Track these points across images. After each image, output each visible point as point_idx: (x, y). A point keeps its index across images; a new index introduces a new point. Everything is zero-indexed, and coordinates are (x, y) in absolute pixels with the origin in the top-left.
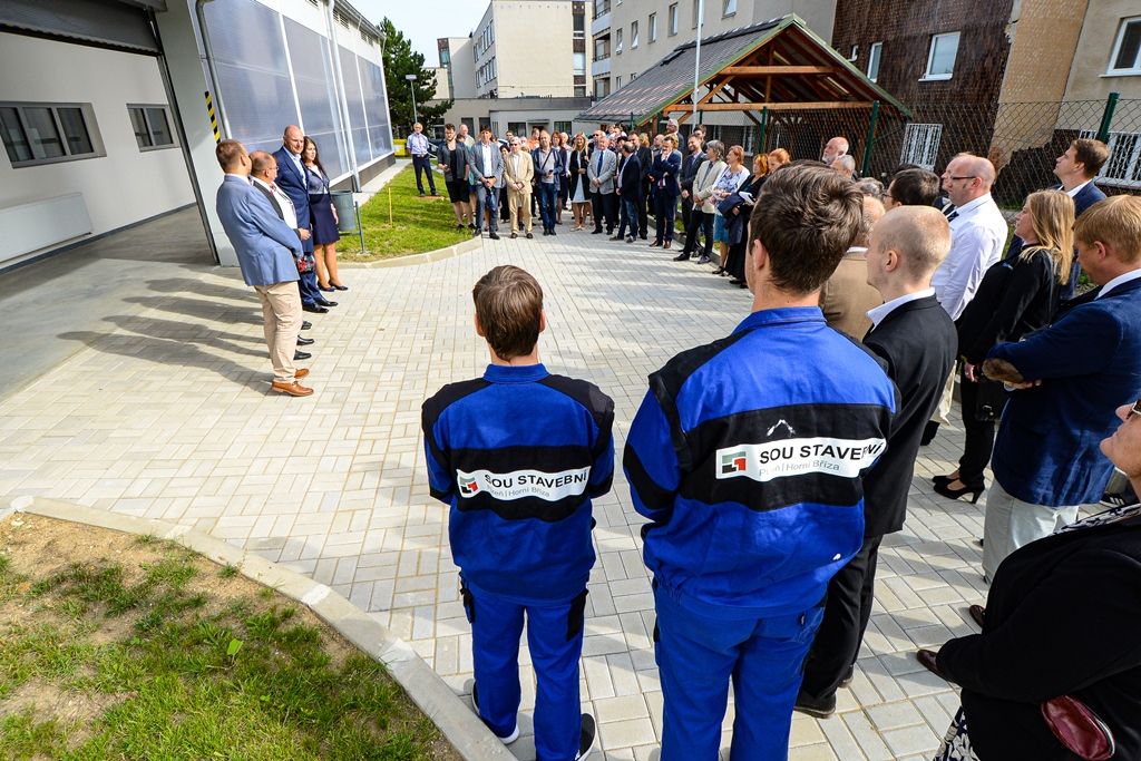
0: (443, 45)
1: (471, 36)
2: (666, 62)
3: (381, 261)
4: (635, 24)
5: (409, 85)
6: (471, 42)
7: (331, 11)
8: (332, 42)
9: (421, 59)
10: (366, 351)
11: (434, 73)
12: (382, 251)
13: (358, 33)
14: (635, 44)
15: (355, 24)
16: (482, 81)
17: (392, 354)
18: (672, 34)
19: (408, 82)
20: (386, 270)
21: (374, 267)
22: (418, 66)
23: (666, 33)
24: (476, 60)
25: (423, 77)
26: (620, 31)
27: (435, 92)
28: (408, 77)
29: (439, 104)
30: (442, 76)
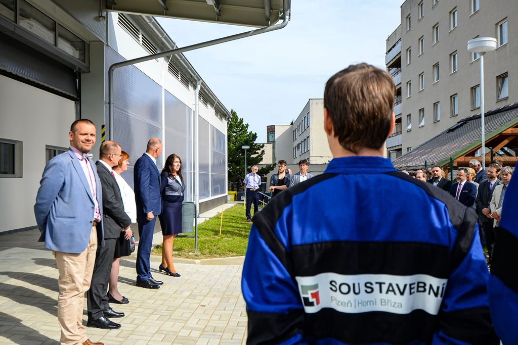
0: (271, 130)
1: (292, 124)
2: (451, 130)
3: (209, 259)
4: (422, 110)
5: (243, 154)
6: (291, 128)
7: (198, 93)
8: (194, 112)
9: (254, 137)
10: (187, 321)
11: (263, 146)
12: (210, 252)
13: (213, 111)
14: (423, 123)
15: (212, 105)
16: (298, 153)
17: (209, 324)
18: (453, 115)
19: (243, 151)
20: (211, 267)
21: (202, 263)
22: (251, 141)
23: (448, 114)
24: (295, 139)
25: (254, 148)
26: (409, 116)
27: (262, 159)
28: (244, 147)
29: (264, 167)
30: (268, 149)
